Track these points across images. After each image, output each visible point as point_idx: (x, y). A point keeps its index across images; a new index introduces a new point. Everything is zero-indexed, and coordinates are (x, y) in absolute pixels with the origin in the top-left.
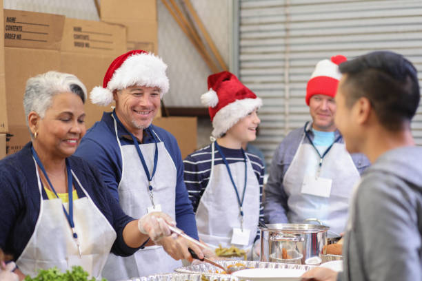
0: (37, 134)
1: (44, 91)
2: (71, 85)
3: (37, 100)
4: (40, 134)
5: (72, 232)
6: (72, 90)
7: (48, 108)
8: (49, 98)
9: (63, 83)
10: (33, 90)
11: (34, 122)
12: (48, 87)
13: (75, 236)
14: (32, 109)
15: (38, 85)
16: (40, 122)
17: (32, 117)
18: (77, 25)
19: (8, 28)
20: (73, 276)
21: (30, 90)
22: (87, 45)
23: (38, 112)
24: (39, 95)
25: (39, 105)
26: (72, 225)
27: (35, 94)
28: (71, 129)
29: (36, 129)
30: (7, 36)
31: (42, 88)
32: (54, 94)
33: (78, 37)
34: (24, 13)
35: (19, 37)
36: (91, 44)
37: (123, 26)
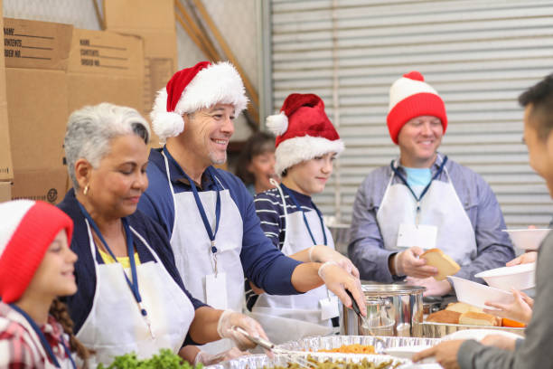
0: (89, 188)
1: (98, 131)
2: (133, 124)
3: (89, 144)
4: (91, 187)
5: (139, 307)
6: (134, 130)
7: (104, 155)
8: (106, 141)
9: (123, 122)
10: (81, 129)
11: (84, 172)
12: (104, 127)
13: (144, 313)
14: (80, 154)
15: (88, 123)
16: (92, 173)
17: (80, 167)
18: (84, 37)
19: (7, 42)
20: (162, 361)
21: (77, 128)
22: (97, 63)
23: (89, 159)
24: (90, 138)
25: (91, 151)
26: (138, 299)
27: (85, 135)
28: (134, 182)
29: (86, 181)
30: (8, 54)
31: (95, 128)
32: (112, 137)
33: (85, 52)
34: (23, 23)
35: (18, 54)
36: (102, 62)
37: (138, 37)
